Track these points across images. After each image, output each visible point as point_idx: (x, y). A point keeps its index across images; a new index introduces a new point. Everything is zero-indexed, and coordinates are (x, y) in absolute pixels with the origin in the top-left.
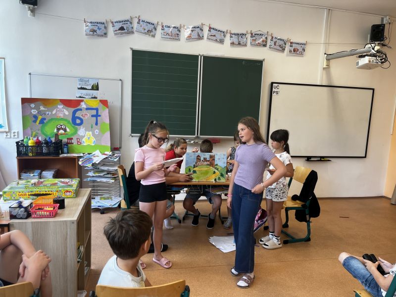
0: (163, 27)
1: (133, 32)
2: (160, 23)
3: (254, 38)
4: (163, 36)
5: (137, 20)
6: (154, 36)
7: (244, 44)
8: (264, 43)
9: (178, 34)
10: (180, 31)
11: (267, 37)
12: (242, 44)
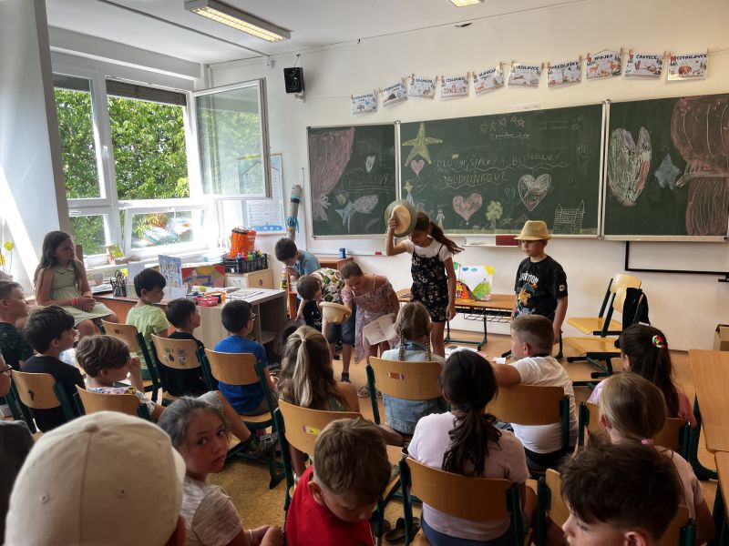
0: (443, 82)
1: (406, 98)
2: (440, 78)
3: (594, 66)
4: (444, 95)
5: (410, 81)
6: (432, 97)
7: (575, 79)
8: (615, 70)
9: (464, 88)
10: (467, 83)
11: (621, 57)
12: (571, 80)
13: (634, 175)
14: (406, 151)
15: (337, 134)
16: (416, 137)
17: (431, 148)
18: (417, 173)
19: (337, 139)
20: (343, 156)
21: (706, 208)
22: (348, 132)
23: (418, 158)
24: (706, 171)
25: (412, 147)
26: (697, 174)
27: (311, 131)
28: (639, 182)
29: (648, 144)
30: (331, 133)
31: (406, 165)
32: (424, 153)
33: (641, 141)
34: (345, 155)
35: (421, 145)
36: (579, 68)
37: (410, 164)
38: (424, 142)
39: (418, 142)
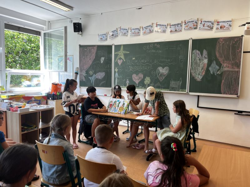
0: (131, 30)
1: (117, 36)
2: (130, 28)
3: (187, 25)
4: (131, 35)
5: (119, 29)
7: (180, 30)
8: (195, 27)
9: (139, 32)
10: (140, 30)
11: (197, 22)
12: (178, 30)
13: (201, 69)
14: (116, 56)
16: (120, 51)
17: (125, 55)
18: (120, 64)
21: (230, 83)
22: (94, 47)
23: (120, 59)
24: (230, 68)
25: (118, 54)
26: (226, 69)
27: (80, 46)
28: (203, 72)
29: (206, 56)
32: (122, 57)
33: (204, 55)
34: (93, 56)
36: (181, 26)
37: (117, 61)
38: (123, 53)
39: (120, 53)
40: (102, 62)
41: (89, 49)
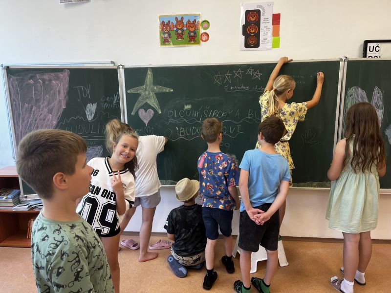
14: (132, 99)
15: (46, 77)
16: (143, 85)
17: (160, 96)
18: (146, 122)
19: (47, 83)
20: (56, 102)
22: (61, 75)
23: (146, 107)
25: (139, 95)
27: (10, 72)
29: (380, 103)
30: (38, 76)
31: (133, 114)
32: (153, 102)
33: (375, 100)
34: (60, 101)
35: (149, 92)
37: (137, 113)
38: (153, 91)
39: (146, 90)
40: (90, 118)
41: (44, 81)
